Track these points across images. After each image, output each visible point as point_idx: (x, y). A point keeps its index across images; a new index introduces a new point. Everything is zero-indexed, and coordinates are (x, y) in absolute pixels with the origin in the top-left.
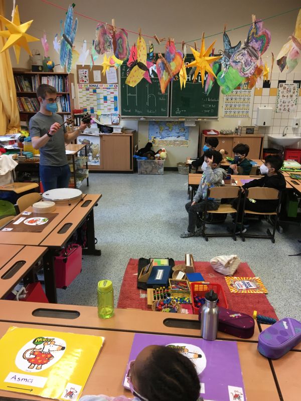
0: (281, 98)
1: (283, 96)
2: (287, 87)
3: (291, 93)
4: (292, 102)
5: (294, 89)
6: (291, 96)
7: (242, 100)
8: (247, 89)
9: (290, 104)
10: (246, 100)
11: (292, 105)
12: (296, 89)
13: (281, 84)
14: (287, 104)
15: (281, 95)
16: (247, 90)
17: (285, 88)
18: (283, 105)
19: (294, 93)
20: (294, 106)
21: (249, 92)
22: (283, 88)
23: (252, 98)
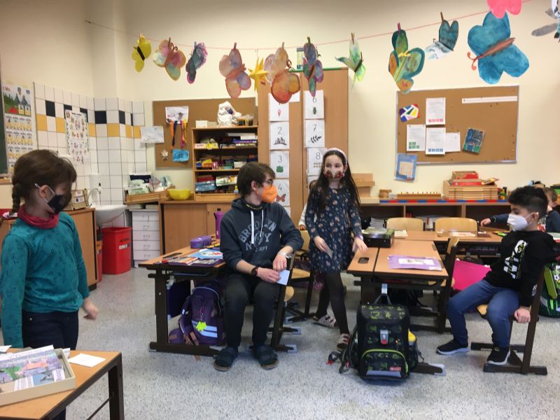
0: (71, 137)
1: (74, 135)
2: (75, 119)
3: (81, 131)
4: (83, 145)
5: (83, 124)
6: (82, 136)
7: (20, 136)
8: (25, 115)
9: (83, 151)
10: (26, 137)
11: (85, 152)
12: (85, 123)
13: (67, 111)
14: (78, 149)
15: (70, 131)
16: (25, 118)
17: (72, 120)
18: (76, 150)
19: (83, 130)
20: (87, 152)
21: (29, 121)
22: (70, 120)
23: (34, 134)
